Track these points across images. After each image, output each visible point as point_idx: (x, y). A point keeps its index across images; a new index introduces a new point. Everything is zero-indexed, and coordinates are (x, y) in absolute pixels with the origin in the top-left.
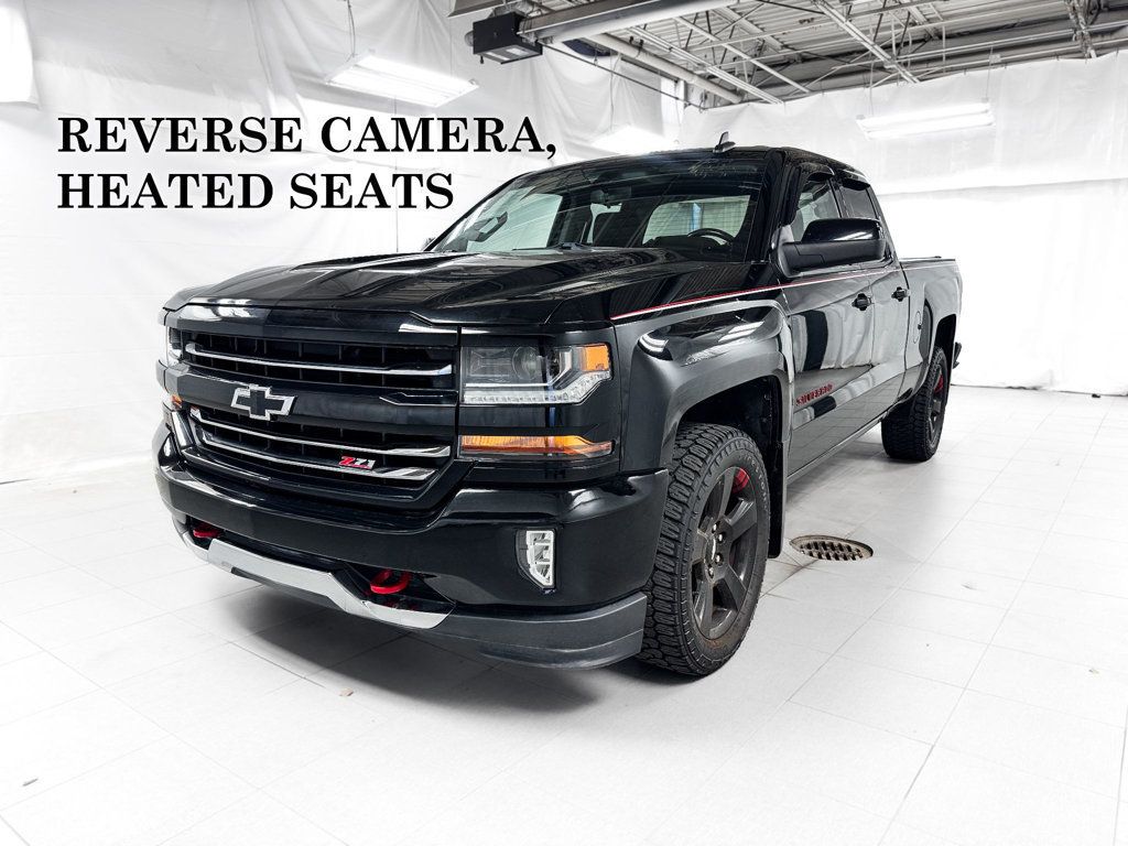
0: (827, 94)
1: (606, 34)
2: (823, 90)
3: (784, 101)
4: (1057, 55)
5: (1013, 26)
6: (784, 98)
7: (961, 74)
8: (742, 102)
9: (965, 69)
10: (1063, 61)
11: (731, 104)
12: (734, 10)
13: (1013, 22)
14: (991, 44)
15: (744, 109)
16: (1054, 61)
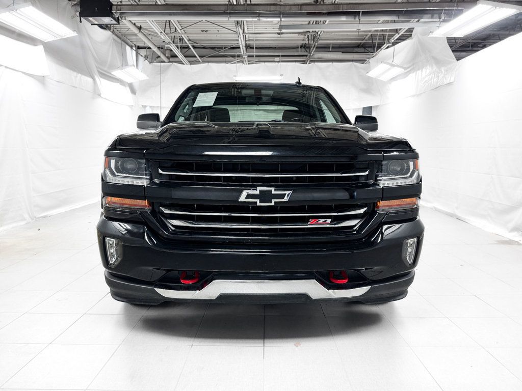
0: (210, 64)
1: (130, 21)
2: (208, 62)
3: (191, 64)
4: (296, 61)
5: (275, 48)
6: (191, 63)
7: (263, 64)
8: (169, 62)
9: (265, 62)
11: (164, 62)
12: (179, 22)
14: (276, 54)
15: (170, 65)
16: (294, 63)
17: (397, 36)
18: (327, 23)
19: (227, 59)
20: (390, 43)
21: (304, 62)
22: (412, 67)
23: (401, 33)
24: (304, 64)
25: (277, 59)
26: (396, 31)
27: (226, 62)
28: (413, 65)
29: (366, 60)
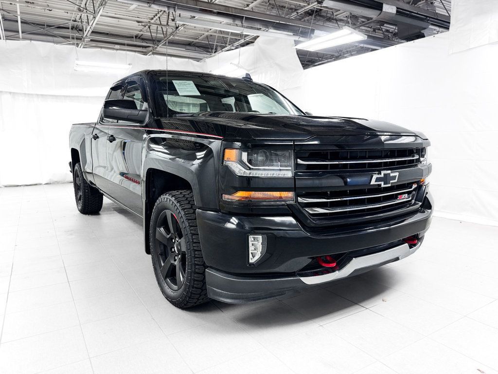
0: (32, 42)
2: (31, 40)
3: (6, 39)
4: (135, 51)
10: (137, 54)
13: (108, 32)
16: (133, 53)
17: (242, 41)
18: (196, 18)
19: (55, 39)
20: (233, 47)
21: (145, 54)
22: (253, 70)
23: (248, 39)
24: (144, 55)
25: (117, 47)
26: (241, 35)
27: (54, 42)
28: (255, 68)
29: (201, 59)
